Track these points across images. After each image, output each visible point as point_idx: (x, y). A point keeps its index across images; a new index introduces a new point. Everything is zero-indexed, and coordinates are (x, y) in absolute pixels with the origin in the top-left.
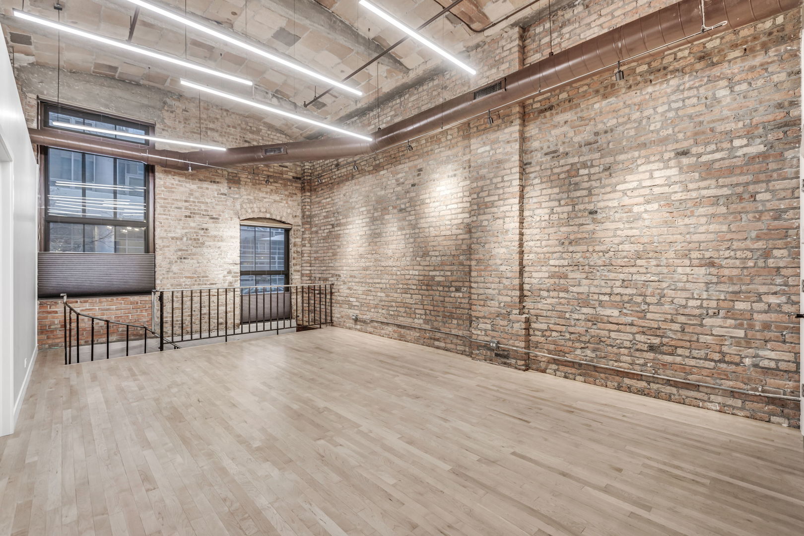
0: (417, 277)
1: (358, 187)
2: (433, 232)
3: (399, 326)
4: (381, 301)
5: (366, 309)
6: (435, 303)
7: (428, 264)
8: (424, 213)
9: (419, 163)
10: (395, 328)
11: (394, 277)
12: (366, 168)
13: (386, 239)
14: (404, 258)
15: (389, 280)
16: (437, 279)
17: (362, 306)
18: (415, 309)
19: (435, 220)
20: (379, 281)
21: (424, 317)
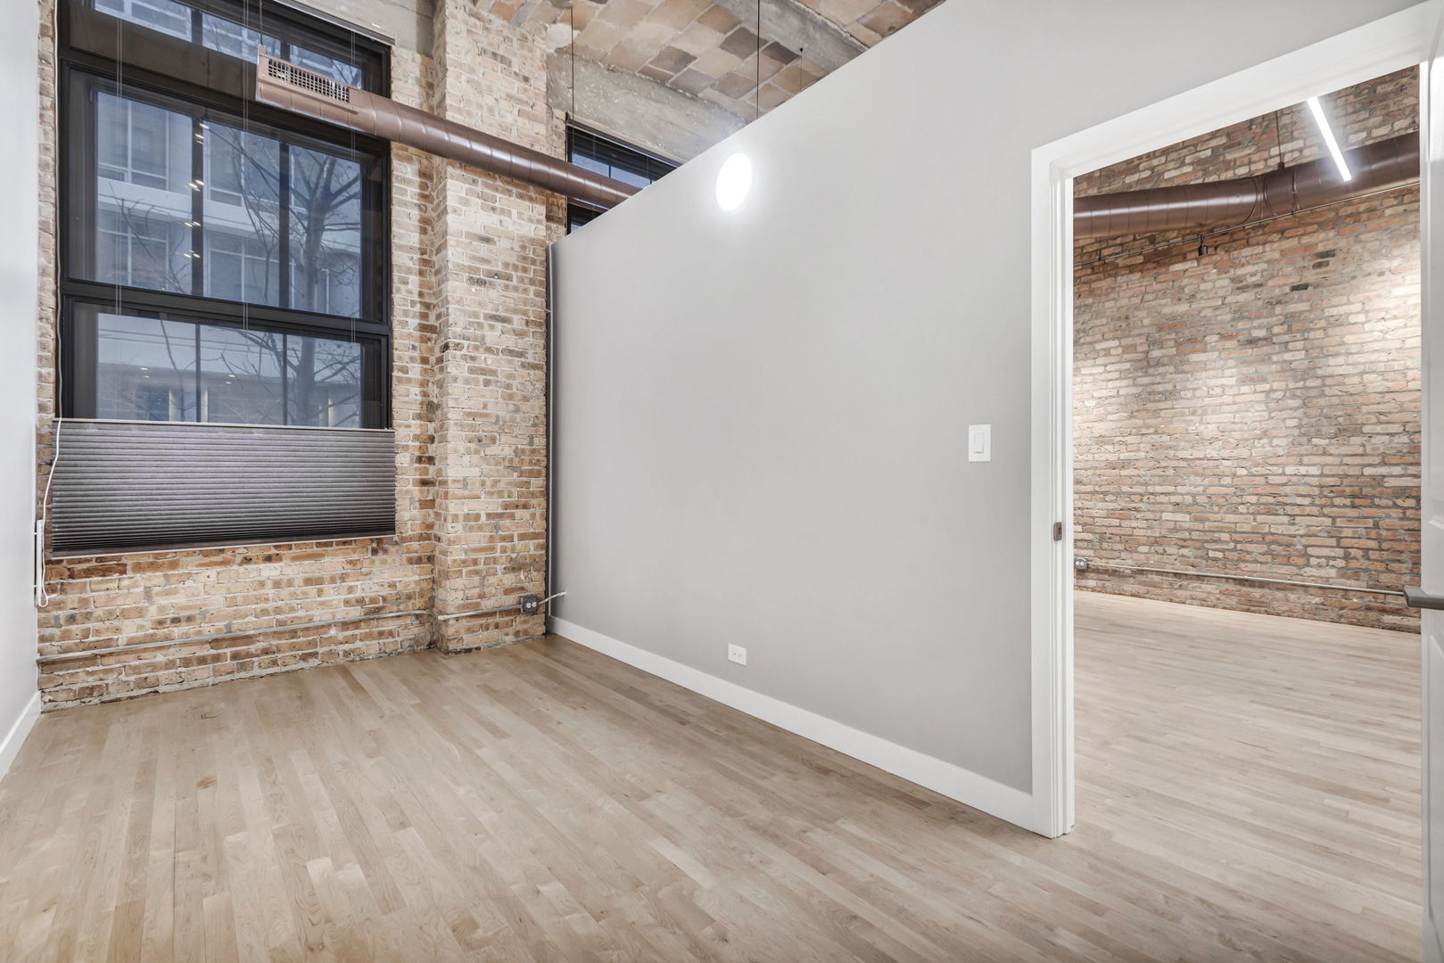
0: (1315, 481)
1: (1090, 300)
2: (1375, 383)
3: (1242, 582)
4: (1176, 530)
5: (1120, 547)
6: (1384, 533)
7: (1360, 450)
8: (1342, 344)
9: (1323, 240)
10: (1231, 587)
11: (1227, 481)
12: (1119, 261)
13: (1197, 403)
14: (1265, 441)
15: (1206, 487)
16: (1391, 482)
17: (1102, 538)
18: (1306, 546)
19: (1383, 357)
20: (1171, 489)
21: (1341, 563)
